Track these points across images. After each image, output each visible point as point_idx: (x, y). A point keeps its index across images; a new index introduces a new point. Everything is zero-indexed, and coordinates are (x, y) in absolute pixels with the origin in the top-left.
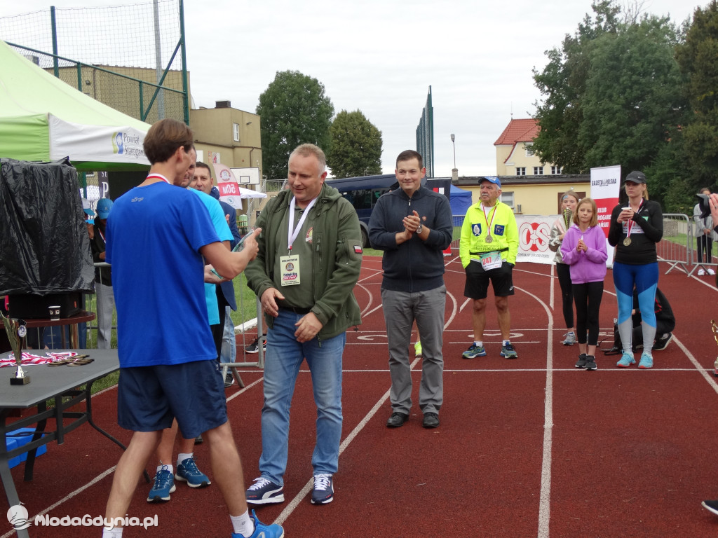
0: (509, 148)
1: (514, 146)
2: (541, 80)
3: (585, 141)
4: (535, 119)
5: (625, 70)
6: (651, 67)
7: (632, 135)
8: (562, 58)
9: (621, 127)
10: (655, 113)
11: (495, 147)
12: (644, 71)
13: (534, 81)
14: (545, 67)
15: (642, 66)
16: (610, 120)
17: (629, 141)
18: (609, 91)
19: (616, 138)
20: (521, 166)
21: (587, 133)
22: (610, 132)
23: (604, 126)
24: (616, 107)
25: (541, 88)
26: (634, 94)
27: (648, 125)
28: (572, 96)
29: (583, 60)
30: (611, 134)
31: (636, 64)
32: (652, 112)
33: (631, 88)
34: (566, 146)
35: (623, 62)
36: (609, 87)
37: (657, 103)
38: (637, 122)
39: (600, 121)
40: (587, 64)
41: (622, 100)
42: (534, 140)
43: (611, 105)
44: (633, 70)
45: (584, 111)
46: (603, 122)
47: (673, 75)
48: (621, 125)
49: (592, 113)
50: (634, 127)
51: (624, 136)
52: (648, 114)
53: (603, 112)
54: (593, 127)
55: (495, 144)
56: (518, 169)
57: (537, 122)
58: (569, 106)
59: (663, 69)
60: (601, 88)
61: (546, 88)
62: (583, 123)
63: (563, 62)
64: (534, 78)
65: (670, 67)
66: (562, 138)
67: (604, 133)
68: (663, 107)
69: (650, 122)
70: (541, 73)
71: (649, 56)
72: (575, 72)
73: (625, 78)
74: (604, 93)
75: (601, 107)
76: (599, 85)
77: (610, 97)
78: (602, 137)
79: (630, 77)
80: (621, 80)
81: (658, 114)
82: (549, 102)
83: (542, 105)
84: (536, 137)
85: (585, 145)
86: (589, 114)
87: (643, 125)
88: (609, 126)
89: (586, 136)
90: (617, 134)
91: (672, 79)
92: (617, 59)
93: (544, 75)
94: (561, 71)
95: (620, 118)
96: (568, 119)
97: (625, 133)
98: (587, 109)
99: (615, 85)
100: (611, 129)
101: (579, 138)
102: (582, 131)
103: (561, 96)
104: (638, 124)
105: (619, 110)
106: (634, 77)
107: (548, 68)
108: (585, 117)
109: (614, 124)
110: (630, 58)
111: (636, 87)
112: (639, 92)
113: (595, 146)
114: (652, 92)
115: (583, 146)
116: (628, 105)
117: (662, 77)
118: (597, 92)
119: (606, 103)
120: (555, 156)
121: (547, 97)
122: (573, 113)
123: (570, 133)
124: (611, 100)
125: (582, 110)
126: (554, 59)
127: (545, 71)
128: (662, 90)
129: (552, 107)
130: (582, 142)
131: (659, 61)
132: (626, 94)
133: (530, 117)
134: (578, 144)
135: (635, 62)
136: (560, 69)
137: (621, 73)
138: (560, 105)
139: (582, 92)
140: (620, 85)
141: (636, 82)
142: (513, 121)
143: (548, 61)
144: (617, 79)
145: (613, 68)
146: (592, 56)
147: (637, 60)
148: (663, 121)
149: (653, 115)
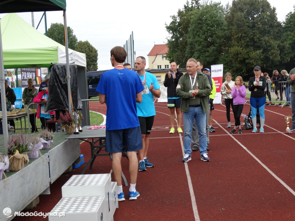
0: (154, 57)
1: (156, 56)
2: (169, 28)
3: (189, 54)
4: (166, 45)
5: (204, 25)
6: (215, 23)
7: (208, 52)
8: (178, 19)
9: (204, 48)
10: (217, 42)
11: (148, 57)
12: (212, 25)
13: (166, 29)
14: (170, 23)
15: (211, 23)
16: (199, 45)
17: (207, 54)
18: (198, 33)
19: (202, 53)
20: (159, 65)
21: (190, 50)
22: (199, 51)
23: (197, 48)
24: (202, 40)
25: (169, 32)
26: (209, 35)
27: (214, 47)
28: (182, 35)
29: (187, 20)
30: (200, 51)
31: (209, 22)
32: (216, 42)
33: (207, 32)
34: (181, 56)
35: (204, 21)
36: (198, 31)
37: (218, 38)
38: (210, 46)
39: (195, 46)
40: (188, 22)
41: (204, 37)
42: (166, 54)
43: (199, 39)
44: (208, 24)
45: (188, 41)
46: (196, 46)
47: (224, 27)
48: (204, 47)
49: (192, 42)
50: (209, 48)
51: (205, 52)
52: (214, 43)
53: (196, 42)
54: (192, 48)
55: (148, 56)
56: (158, 66)
57: (168, 46)
58: (181, 39)
59: (219, 24)
60: (195, 32)
61: (171, 32)
62: (188, 46)
63: (178, 20)
64: (166, 27)
65: (222, 23)
66: (179, 53)
67: (196, 51)
68: (220, 40)
69: (216, 46)
70: (168, 25)
71: (214, 19)
72: (184, 25)
73: (204, 28)
74: (196, 34)
75: (195, 40)
76: (194, 31)
77: (199, 36)
78: (196, 52)
79: (207, 27)
80: (203, 29)
81: (218, 43)
82: (172, 38)
83: (169, 38)
84: (167, 52)
85: (189, 56)
86: (190, 42)
87: (212, 48)
88: (199, 48)
89: (189, 52)
90: (202, 51)
91: (224, 29)
92: (201, 20)
93: (170, 26)
94: (177, 25)
95: (203, 44)
96: (181, 44)
97: (205, 50)
98: (189, 41)
99: (200, 31)
100: (199, 49)
101: (186, 53)
102: (188, 50)
103: (177, 35)
104: (211, 47)
105: (203, 41)
106: (208, 28)
107: (172, 23)
108: (188, 44)
109: (201, 47)
110: (206, 20)
111: (209, 31)
112: (210, 34)
113: (193, 56)
114: (216, 34)
115: (188, 56)
116: (206, 39)
117: (220, 27)
118: (193, 33)
119: (197, 39)
120: (176, 60)
121: (171, 35)
122: (183, 42)
123: (181, 51)
124: (199, 37)
125: (187, 41)
126: (174, 19)
127: (170, 24)
128: (220, 33)
129: (173, 40)
130: (187, 55)
131: (218, 21)
132: (205, 34)
133: (165, 44)
134: (186, 55)
135: (208, 21)
136: (177, 23)
137: (203, 26)
138: (177, 39)
139: (187, 33)
140: (203, 31)
141: (209, 30)
142: (155, 45)
143: (172, 20)
144: (201, 28)
145: (199, 23)
146: (191, 19)
147: (209, 20)
148: (221, 46)
149: (217, 43)
